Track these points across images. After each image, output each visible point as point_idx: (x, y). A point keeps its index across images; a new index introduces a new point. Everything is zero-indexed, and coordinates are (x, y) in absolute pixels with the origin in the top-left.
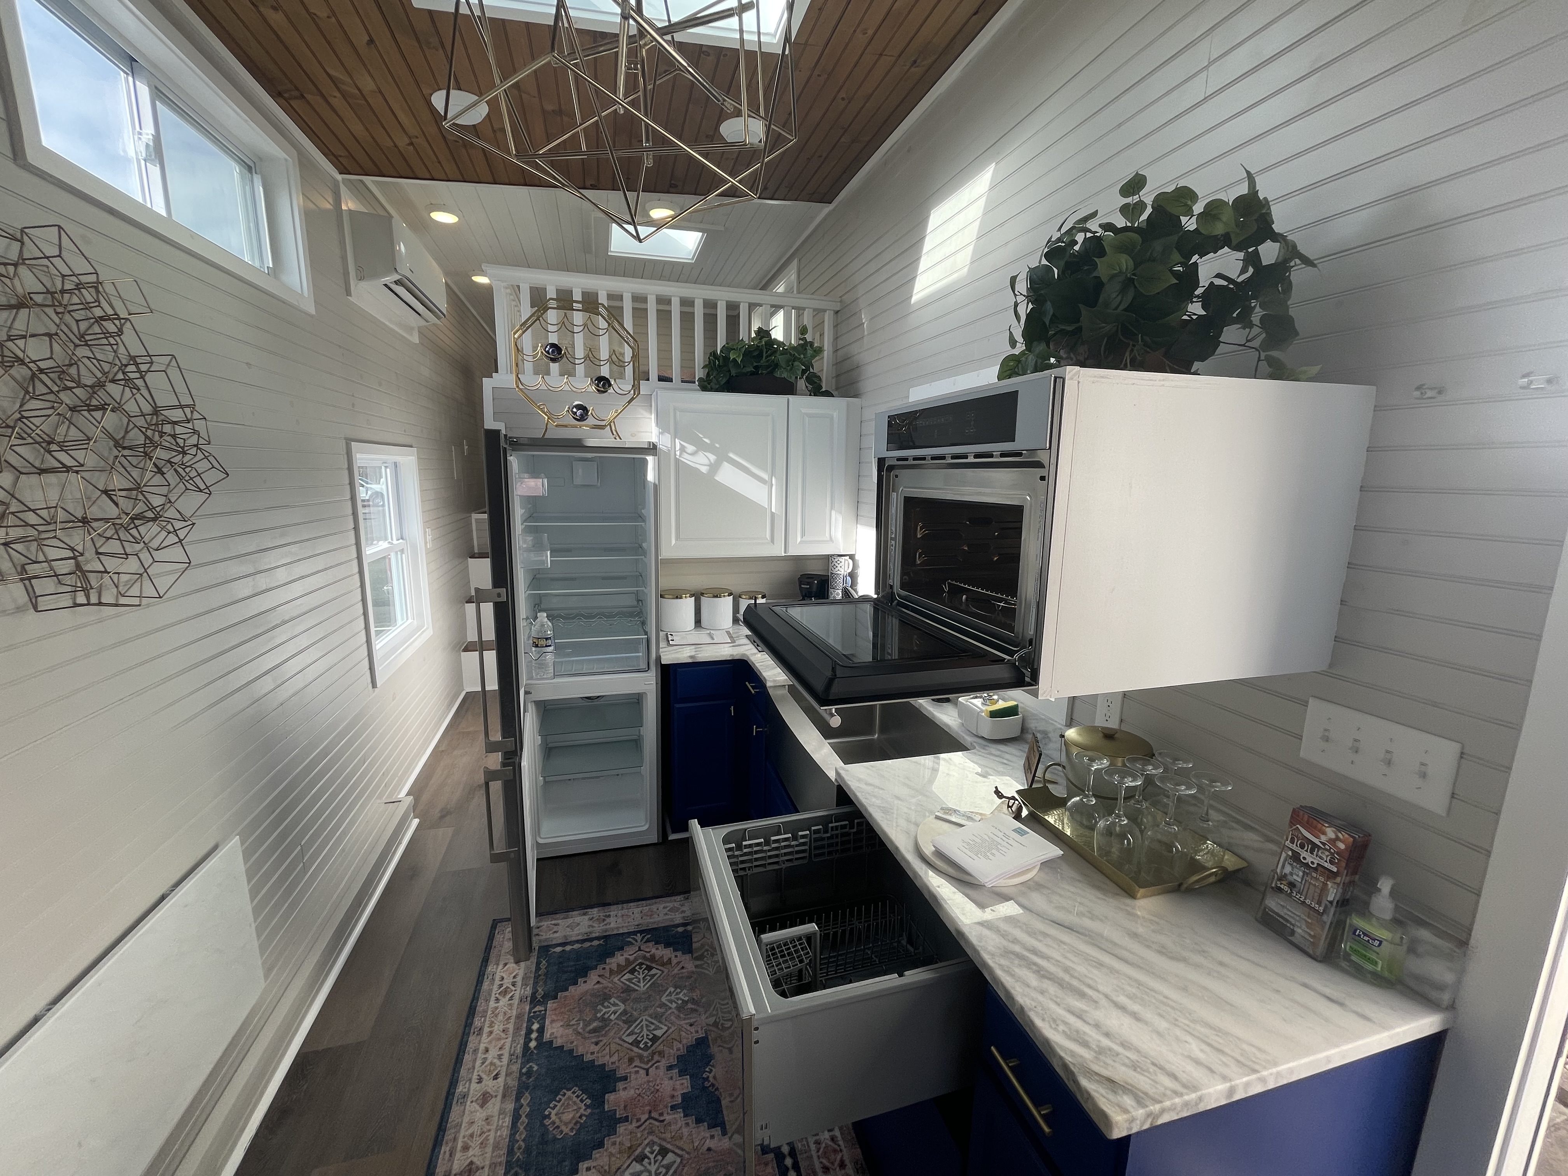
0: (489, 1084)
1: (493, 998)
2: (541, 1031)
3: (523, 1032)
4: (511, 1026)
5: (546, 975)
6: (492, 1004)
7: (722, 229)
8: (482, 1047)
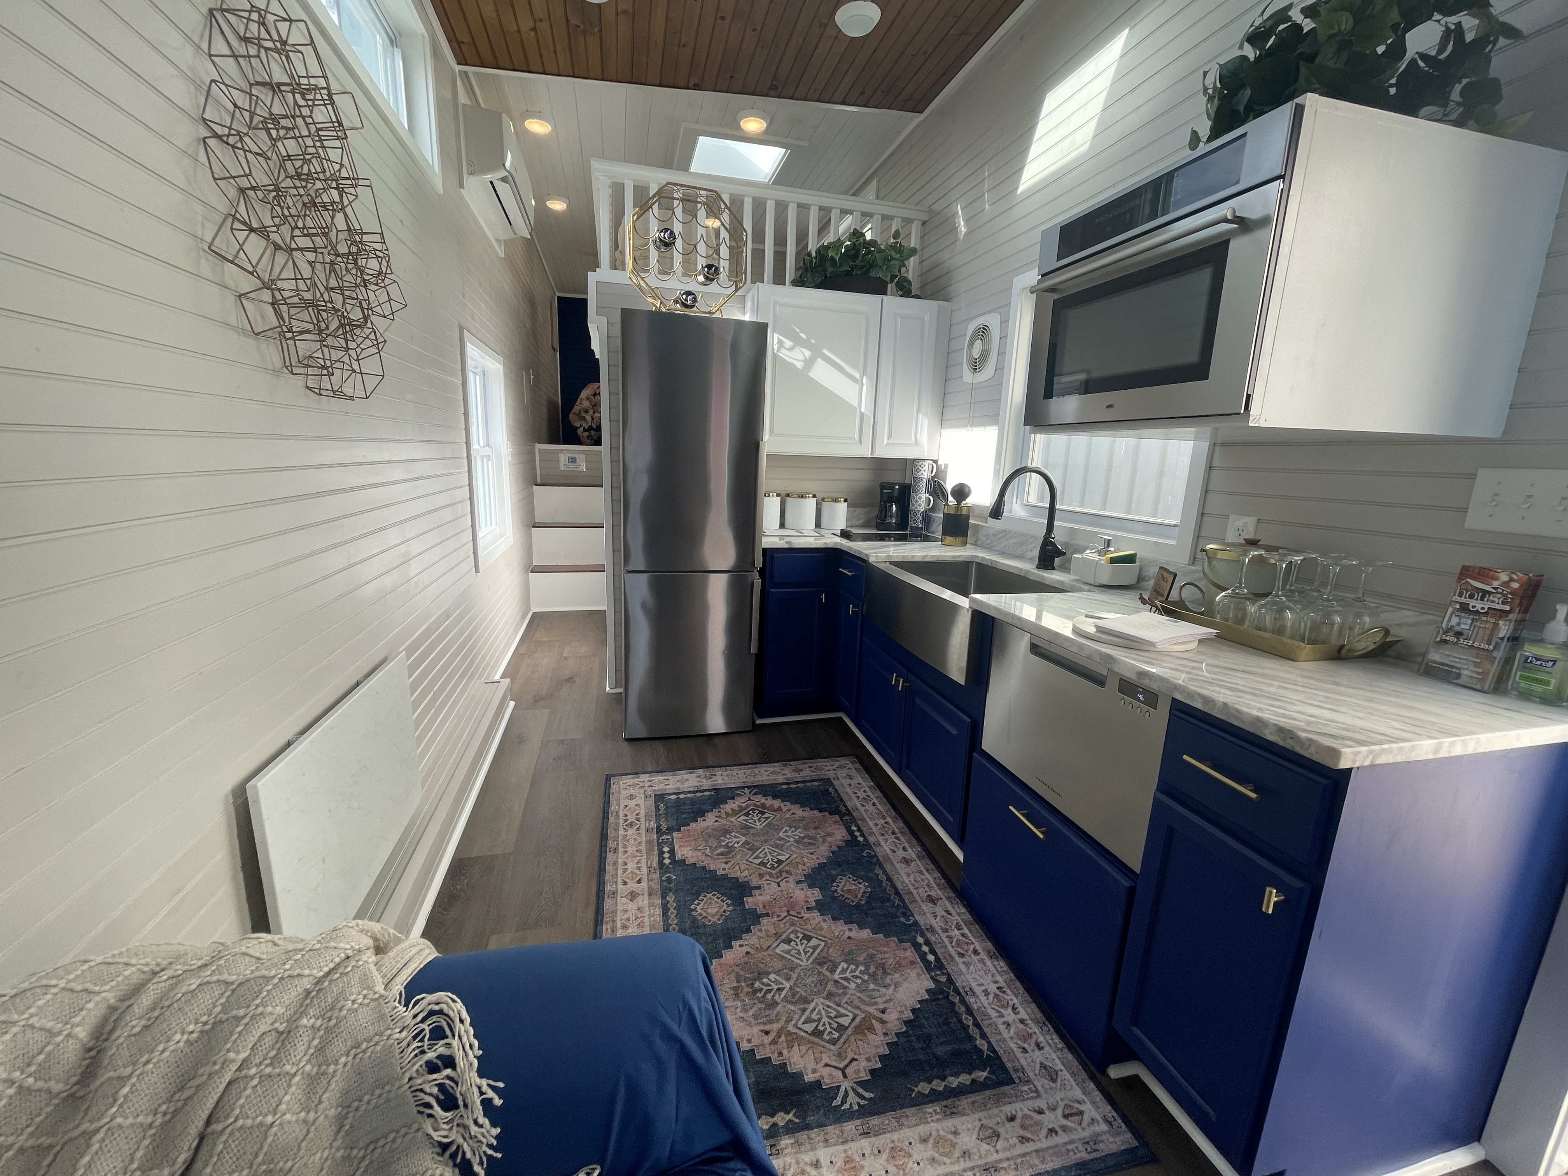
0: (632, 886)
1: (621, 828)
2: (672, 852)
3: (656, 852)
4: (643, 848)
5: (666, 814)
6: (621, 832)
7: (806, 144)
8: (620, 861)
